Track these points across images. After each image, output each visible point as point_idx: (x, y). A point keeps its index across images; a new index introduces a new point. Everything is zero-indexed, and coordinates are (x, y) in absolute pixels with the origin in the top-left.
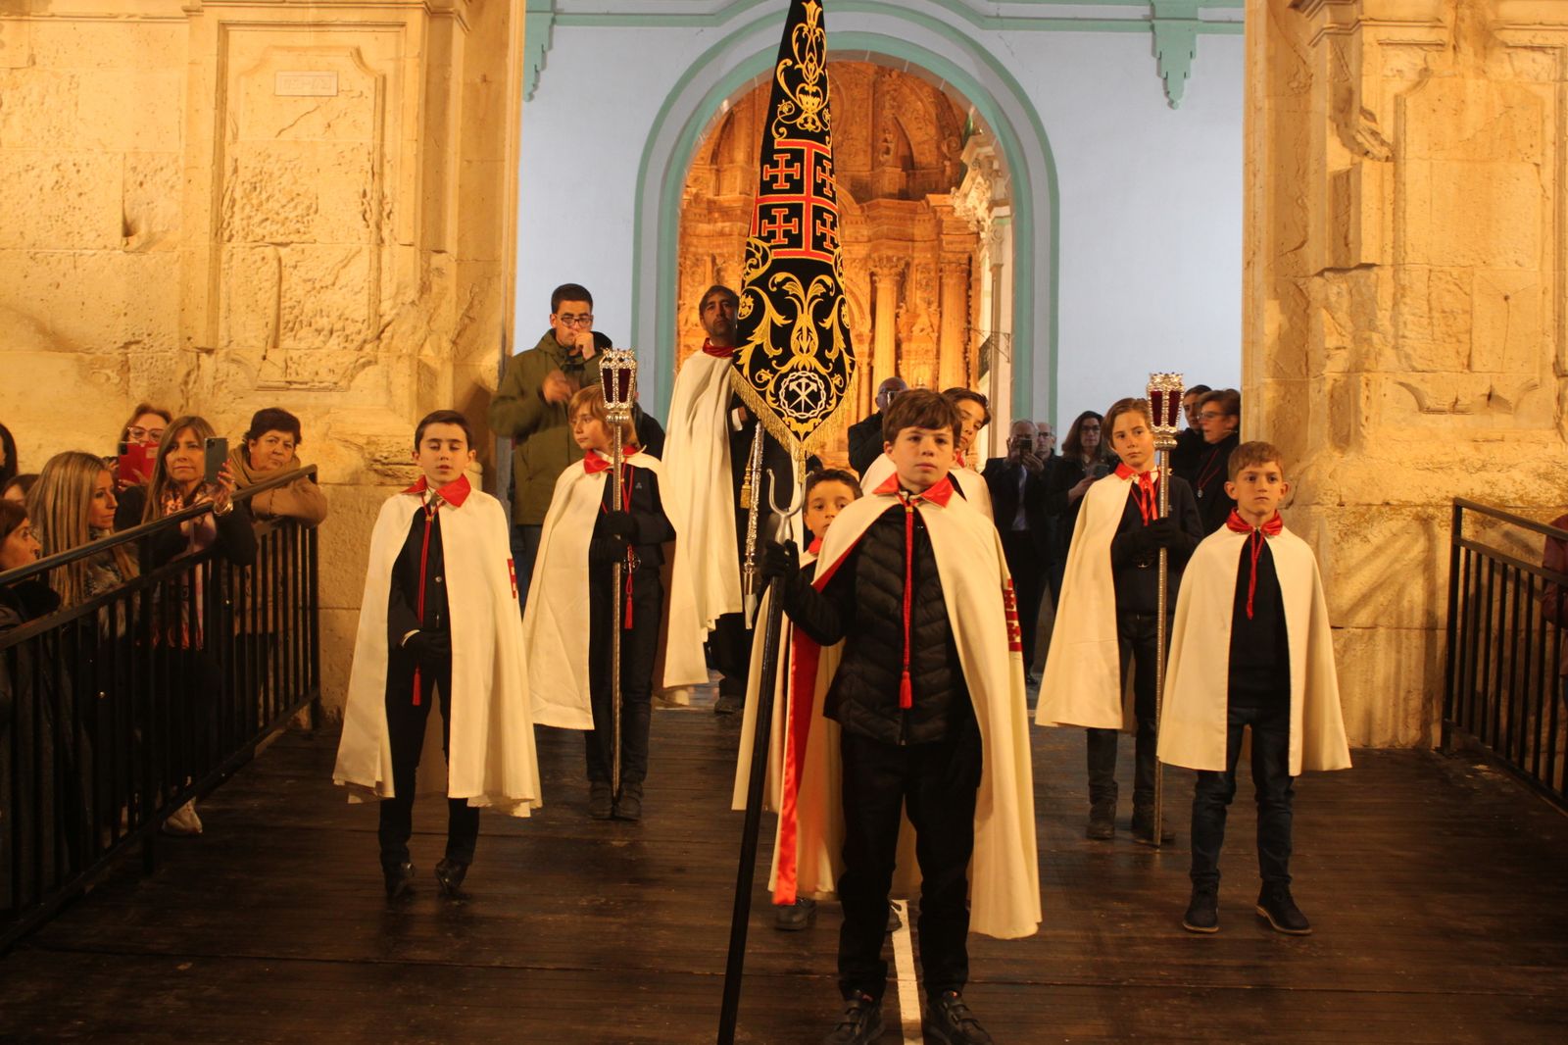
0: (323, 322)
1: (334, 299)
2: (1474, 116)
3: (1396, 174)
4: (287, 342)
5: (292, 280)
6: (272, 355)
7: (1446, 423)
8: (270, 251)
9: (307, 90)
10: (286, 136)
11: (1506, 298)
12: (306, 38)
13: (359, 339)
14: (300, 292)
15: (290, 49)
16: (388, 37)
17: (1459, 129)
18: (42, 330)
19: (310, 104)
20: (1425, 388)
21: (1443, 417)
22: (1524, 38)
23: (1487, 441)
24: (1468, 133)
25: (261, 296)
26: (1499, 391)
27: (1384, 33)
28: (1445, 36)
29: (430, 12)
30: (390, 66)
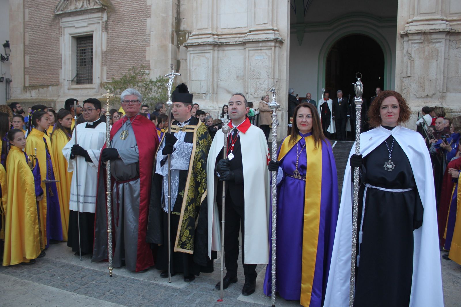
0: (262, 89)
1: (264, 86)
2: (426, 53)
3: (414, 63)
4: (257, 92)
5: (258, 83)
6: (256, 93)
7: (420, 100)
8: (255, 80)
9: (259, 58)
10: (257, 64)
11: (431, 81)
12: (259, 51)
13: (266, 91)
14: (259, 85)
15: (257, 53)
16: (270, 51)
17: (424, 55)
18: (227, 91)
19: (259, 60)
20: (417, 95)
21: (420, 99)
22: (435, 41)
23: (427, 102)
24: (425, 56)
25: (254, 86)
26: (429, 95)
27: (412, 42)
28: (422, 41)
29: (275, 47)
30: (270, 55)
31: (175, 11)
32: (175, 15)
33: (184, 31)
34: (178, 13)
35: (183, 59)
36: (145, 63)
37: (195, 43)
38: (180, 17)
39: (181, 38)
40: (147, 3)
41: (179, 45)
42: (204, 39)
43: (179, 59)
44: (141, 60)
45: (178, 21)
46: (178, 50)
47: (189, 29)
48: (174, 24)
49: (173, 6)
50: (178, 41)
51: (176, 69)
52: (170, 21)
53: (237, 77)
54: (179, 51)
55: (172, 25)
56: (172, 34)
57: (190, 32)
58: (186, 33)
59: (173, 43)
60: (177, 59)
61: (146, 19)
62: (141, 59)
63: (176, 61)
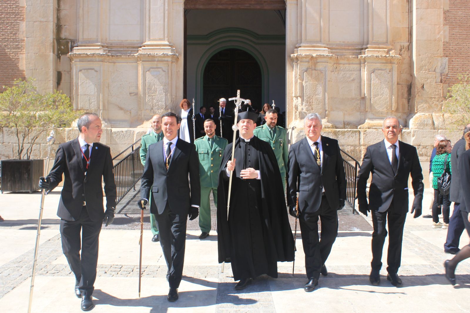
0: (159, 106)
1: (161, 103)
4: (154, 109)
5: (154, 100)
8: (151, 96)
9: (155, 74)
10: (153, 81)
11: (318, 100)
13: (164, 108)
14: (155, 102)
15: (153, 68)
16: (167, 67)
17: (312, 77)
18: (119, 107)
19: (156, 76)
29: (172, 62)
30: (167, 71)
31: (56, 16)
32: (56, 21)
33: (65, 39)
34: (58, 19)
35: (64, 71)
36: (17, 72)
37: (83, 54)
38: (60, 23)
39: (63, 47)
40: (19, 3)
41: (60, 55)
42: (93, 50)
43: (60, 70)
44: (13, 70)
45: (59, 28)
46: (58, 60)
47: (71, 38)
48: (55, 30)
49: (53, 11)
50: (58, 50)
51: (57, 81)
52: (51, 27)
53: (130, 94)
54: (60, 61)
55: (53, 31)
56: (54, 42)
57: (73, 41)
58: (68, 42)
59: (54, 52)
60: (58, 71)
61: (19, 22)
62: (13, 68)
63: (56, 73)
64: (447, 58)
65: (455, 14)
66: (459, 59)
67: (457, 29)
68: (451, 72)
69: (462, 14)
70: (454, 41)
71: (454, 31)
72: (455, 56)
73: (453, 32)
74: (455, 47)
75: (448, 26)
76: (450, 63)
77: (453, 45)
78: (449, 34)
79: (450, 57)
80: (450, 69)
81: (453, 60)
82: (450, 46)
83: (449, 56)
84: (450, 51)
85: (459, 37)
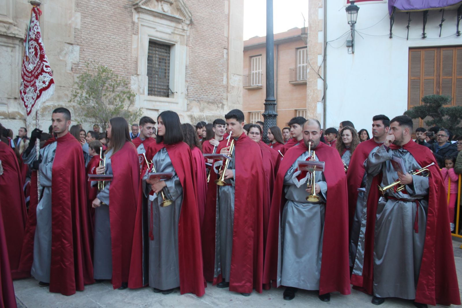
64: (78, 47)
65: (87, 3)
66: (90, 49)
67: (89, 18)
68: (82, 62)
69: (94, 4)
70: (85, 30)
71: (85, 19)
72: (86, 46)
73: (85, 21)
74: (87, 36)
75: (79, 13)
76: (82, 53)
77: (84, 34)
78: (81, 22)
79: (81, 47)
80: (81, 58)
81: (85, 50)
82: (82, 35)
83: (80, 45)
84: (81, 39)
85: (91, 27)
